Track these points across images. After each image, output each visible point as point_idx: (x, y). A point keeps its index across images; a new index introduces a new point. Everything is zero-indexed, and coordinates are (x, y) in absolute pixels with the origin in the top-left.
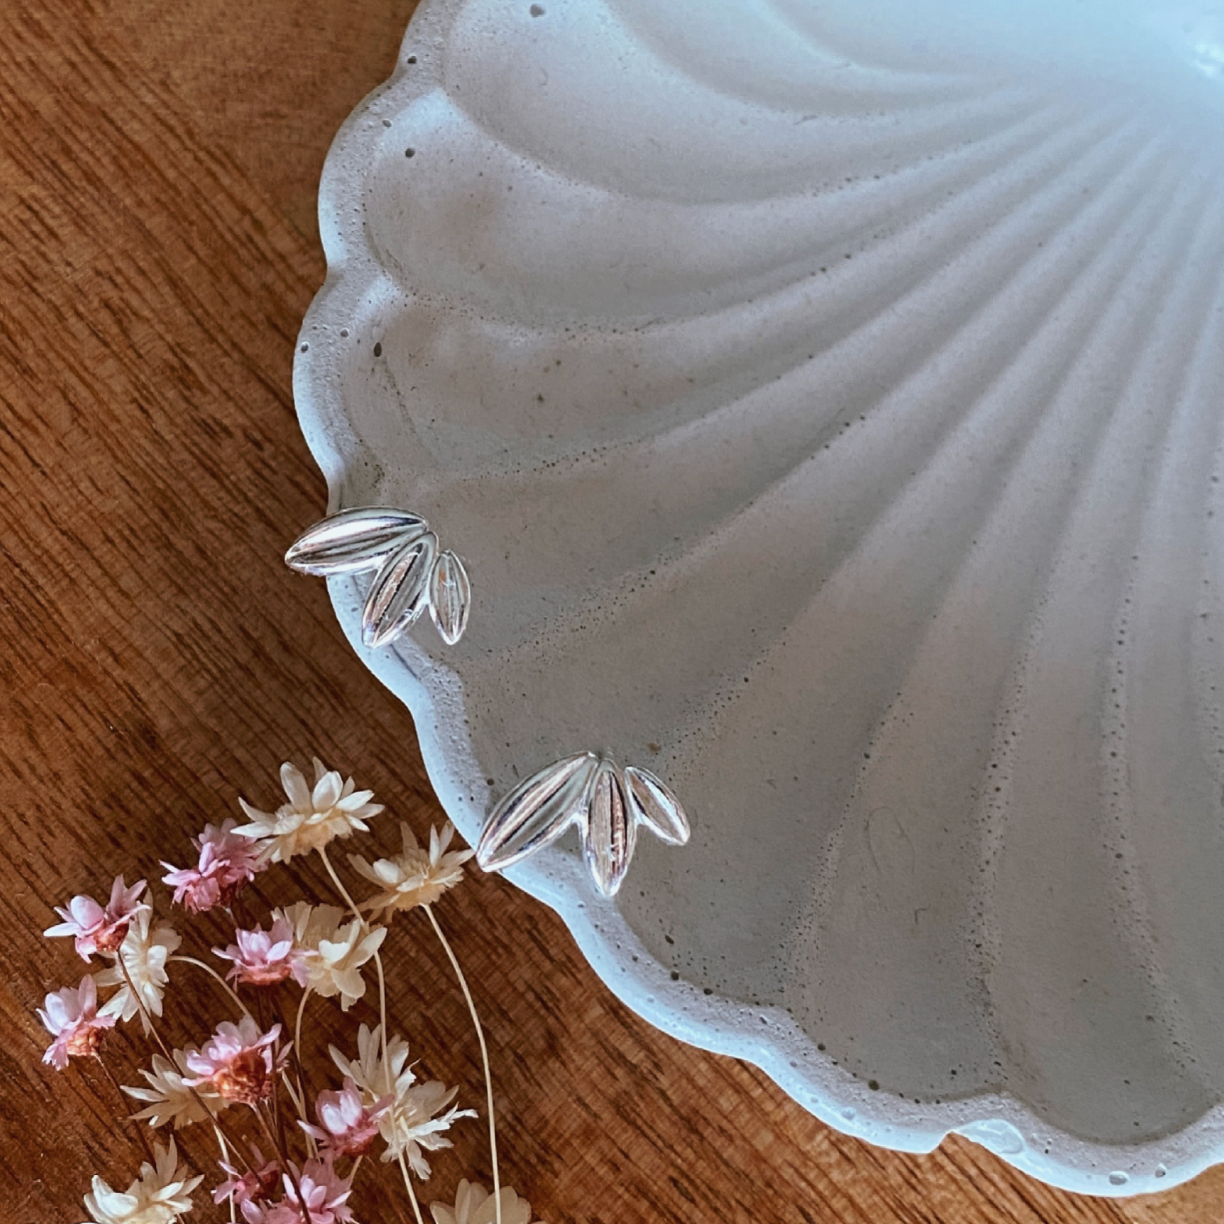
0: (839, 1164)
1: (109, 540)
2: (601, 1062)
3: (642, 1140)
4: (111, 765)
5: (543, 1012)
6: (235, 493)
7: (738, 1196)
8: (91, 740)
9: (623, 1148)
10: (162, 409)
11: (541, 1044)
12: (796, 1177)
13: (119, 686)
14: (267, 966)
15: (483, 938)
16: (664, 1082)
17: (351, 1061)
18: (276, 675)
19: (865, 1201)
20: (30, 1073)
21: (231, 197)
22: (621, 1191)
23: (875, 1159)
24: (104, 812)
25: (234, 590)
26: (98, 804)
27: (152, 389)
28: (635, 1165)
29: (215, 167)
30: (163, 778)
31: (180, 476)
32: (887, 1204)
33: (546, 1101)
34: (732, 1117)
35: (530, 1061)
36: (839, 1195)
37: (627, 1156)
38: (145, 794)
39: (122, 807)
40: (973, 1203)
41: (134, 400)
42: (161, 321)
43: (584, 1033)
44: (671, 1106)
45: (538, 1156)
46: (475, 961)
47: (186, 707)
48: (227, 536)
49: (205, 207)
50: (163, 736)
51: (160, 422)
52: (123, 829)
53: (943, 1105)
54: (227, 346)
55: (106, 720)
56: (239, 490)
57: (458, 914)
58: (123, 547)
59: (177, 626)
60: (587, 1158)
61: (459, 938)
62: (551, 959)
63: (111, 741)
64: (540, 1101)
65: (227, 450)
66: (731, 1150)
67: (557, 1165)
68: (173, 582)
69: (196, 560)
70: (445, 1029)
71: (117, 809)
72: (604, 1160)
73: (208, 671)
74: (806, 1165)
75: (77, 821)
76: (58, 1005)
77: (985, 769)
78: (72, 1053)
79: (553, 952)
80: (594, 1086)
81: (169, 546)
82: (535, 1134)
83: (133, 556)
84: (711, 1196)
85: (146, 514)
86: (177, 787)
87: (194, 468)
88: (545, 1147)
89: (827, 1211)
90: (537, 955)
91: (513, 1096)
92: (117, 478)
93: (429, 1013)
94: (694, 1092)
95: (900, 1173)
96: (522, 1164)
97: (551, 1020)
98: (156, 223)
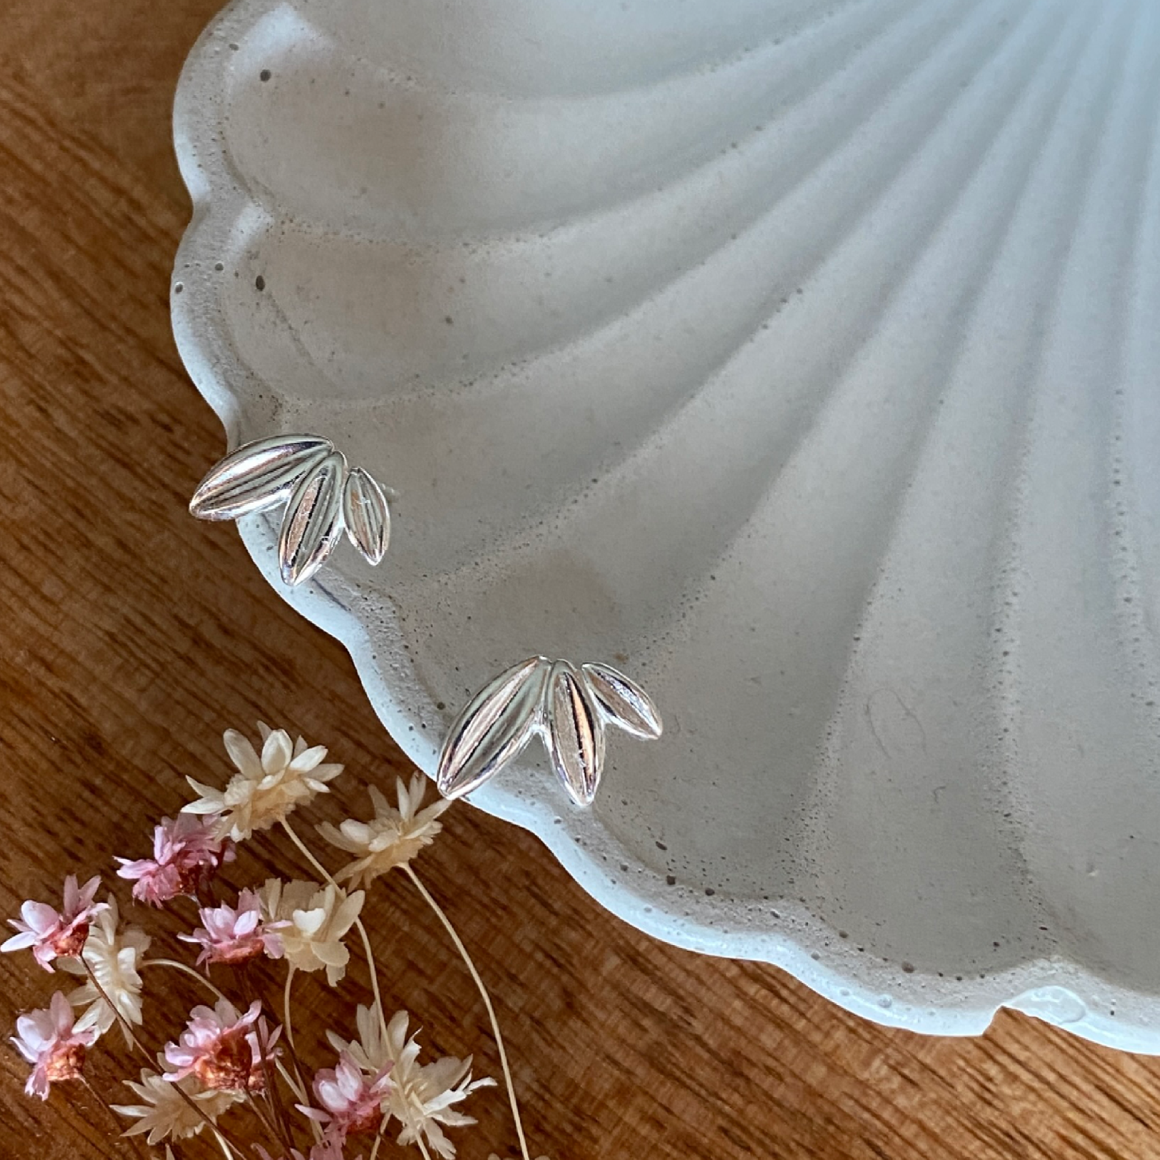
0: (902, 1089)
1: (24, 547)
2: (626, 1015)
3: (683, 1092)
4: (60, 778)
5: (555, 970)
6: (150, 480)
7: (797, 1137)
8: (34, 756)
9: (665, 1102)
10: (61, 406)
11: (557, 1004)
12: (858, 1109)
13: (56, 695)
14: (236, 942)
15: (480, 902)
16: (698, 1027)
17: (349, 1042)
18: (219, 660)
19: (937, 1125)
20: (16, 1110)
21: (103, 180)
22: (668, 1148)
23: (941, 1078)
24: (58, 827)
25: (163, 580)
26: (50, 820)
27: (49, 388)
28: (679, 1118)
29: (83, 153)
30: (116, 783)
31: (91, 472)
32: (963, 1125)
33: (573, 1063)
34: (778, 1054)
35: (551, 1025)
36: (908, 1122)
37: (668, 1110)
38: (99, 803)
39: (77, 819)
40: (1057, 1111)
41: (31, 402)
42: (48, 317)
43: (603, 987)
44: (709, 1050)
45: (571, 1122)
46: (475, 927)
47: (130, 707)
48: (148, 526)
49: (78, 194)
50: (109, 740)
51: (61, 420)
52: (80, 841)
53: (988, 978)
54: (120, 332)
55: (46, 732)
56: (154, 477)
57: (449, 881)
58: (40, 552)
59: (108, 624)
60: (626, 1119)
61: (454, 905)
62: (556, 914)
63: (55, 754)
64: (566, 1065)
65: (135, 439)
66: (782, 1089)
67: (595, 1131)
68: (97, 581)
69: (118, 554)
70: (453, 1002)
71: (70, 822)
72: (647, 1118)
73: (148, 667)
74: (866, 1095)
75: (30, 840)
76: (30, 1027)
77: (989, 635)
78: (53, 1078)
79: (557, 906)
80: (622, 1041)
81: (88, 544)
82: (566, 1101)
83: (52, 561)
84: (767, 1141)
85: (59, 515)
86: (132, 791)
87: (102, 461)
88: (578, 1111)
89: (897, 1140)
90: (539, 910)
91: (536, 1063)
92: (24, 484)
93: (433, 988)
94: (732, 1033)
95: (972, 1090)
96: (556, 1134)
97: (565, 978)
98: (30, 219)
